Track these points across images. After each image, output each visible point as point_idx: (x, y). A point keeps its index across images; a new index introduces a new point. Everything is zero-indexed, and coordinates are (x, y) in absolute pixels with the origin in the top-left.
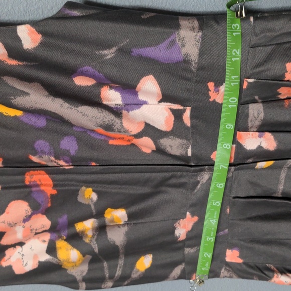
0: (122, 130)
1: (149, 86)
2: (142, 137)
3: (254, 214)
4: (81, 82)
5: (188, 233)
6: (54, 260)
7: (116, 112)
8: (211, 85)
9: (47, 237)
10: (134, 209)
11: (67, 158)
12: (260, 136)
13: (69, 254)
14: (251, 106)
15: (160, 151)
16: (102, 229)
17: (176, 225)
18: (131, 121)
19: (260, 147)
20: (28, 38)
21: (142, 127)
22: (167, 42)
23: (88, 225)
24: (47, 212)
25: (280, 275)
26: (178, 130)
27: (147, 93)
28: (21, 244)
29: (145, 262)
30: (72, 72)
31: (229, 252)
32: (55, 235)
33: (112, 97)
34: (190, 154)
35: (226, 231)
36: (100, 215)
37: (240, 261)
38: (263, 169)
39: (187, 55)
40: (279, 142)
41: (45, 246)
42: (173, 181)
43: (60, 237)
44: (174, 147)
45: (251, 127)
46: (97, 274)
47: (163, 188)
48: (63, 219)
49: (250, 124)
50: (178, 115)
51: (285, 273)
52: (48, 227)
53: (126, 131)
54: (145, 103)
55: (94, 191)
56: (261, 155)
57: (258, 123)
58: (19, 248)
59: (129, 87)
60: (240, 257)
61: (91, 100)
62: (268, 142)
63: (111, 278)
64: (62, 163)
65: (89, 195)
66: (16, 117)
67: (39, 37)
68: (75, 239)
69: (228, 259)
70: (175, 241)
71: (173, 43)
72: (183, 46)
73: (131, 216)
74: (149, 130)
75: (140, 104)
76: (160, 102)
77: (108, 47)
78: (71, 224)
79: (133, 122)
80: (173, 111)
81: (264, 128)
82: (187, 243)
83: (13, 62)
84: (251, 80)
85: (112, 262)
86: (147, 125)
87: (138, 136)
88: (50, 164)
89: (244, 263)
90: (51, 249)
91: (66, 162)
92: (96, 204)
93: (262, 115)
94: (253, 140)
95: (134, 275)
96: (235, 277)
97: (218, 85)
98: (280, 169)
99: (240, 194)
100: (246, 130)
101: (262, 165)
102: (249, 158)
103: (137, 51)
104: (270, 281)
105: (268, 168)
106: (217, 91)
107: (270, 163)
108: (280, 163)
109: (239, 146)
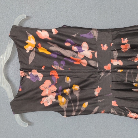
0: (78, 57)
1: (85, 45)
2: (83, 59)
3: (120, 88)
4: (67, 44)
5: (99, 93)
6: (57, 101)
7: (76, 52)
8: (102, 45)
9: (55, 94)
10: (81, 85)
11: (62, 67)
12: (118, 61)
13: (62, 100)
14: (114, 52)
15: (89, 65)
16: (72, 92)
17: (95, 90)
18: (80, 55)
19: (118, 65)
20: (54, 32)
21: (83, 57)
22: (89, 33)
23: (67, 91)
24: (56, 85)
25: (131, 113)
26: (93, 59)
27: (85, 47)
28: (47, 96)
29: (85, 105)
30: (65, 41)
31: (113, 102)
32: (57, 94)
33: (75, 48)
34: (97, 66)
35: (111, 94)
36: (71, 87)
37: (117, 105)
39: (95, 36)
40: (124, 63)
41: (54, 97)
42: (93, 76)
43: (59, 95)
44: (93, 63)
45: (115, 58)
46: (70, 109)
47: (90, 79)
48: (60, 88)
49: (114, 57)
51: (133, 113)
52: (56, 90)
53: (79, 58)
54: (84, 51)
55: (70, 78)
57: (116, 57)
58: (46, 98)
59: (79, 46)
60: (117, 104)
61: (70, 49)
62: (120, 63)
63: (75, 110)
64: (61, 69)
65: (68, 80)
66: (49, 55)
67: (57, 32)
68: (64, 95)
69: (113, 105)
70: (95, 97)
71: (91, 33)
72: (93, 34)
73: (80, 88)
74: (85, 58)
75: (82, 51)
76: (88, 50)
77: (74, 34)
78: (62, 90)
80: (92, 53)
81: (119, 58)
82: (99, 98)
83: (50, 39)
84: (113, 43)
85: (75, 104)
86: (85, 56)
87: (82, 59)
88: (58, 69)
90: (56, 98)
91: (62, 68)
92: (70, 83)
93: (117, 54)
94: (116, 63)
95: (82, 109)
96: (116, 113)
97: (104, 45)
98: (126, 73)
99: (114, 80)
100: (113, 59)
101: (120, 71)
102: (115, 68)
103: (81, 35)
104: (128, 114)
105: (122, 72)
106: (104, 47)
107: (122, 70)
108: (125, 70)
109: (112, 64)
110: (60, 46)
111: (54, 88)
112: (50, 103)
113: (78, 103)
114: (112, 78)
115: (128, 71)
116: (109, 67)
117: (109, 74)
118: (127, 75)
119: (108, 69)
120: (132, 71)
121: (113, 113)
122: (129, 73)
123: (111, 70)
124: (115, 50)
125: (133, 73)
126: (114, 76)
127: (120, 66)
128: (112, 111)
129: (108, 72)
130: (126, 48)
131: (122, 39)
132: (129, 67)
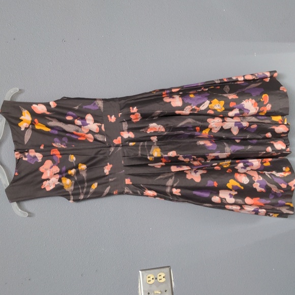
1: (89, 118)
3: (133, 164)
4: (69, 118)
5: (109, 171)
6: (61, 184)
7: (80, 126)
8: (109, 116)
9: (58, 176)
10: (89, 164)
11: (64, 144)
12: (128, 133)
13: (67, 182)
14: (123, 123)
15: (95, 140)
16: (78, 173)
17: (104, 168)
18: (85, 129)
19: (129, 137)
20: (53, 105)
21: (88, 131)
22: (93, 104)
23: (73, 172)
24: (58, 165)
25: (148, 191)
26: (100, 132)
27: (89, 120)
28: (48, 179)
29: (95, 186)
30: (66, 115)
31: (126, 180)
32: (61, 176)
33: (78, 122)
34: (106, 140)
35: (124, 171)
36: (76, 167)
37: (131, 183)
38: (132, 146)
39: (100, 107)
40: (135, 135)
41: (58, 180)
42: (101, 152)
43: (63, 177)
44: (100, 138)
45: (125, 130)
46: (77, 192)
47: (98, 156)
48: (64, 169)
50: (100, 127)
52: (58, 172)
53: (83, 132)
54: (89, 124)
55: (74, 156)
56: (130, 140)
57: (126, 128)
58: (48, 181)
59: (83, 119)
60: (131, 181)
61: (72, 123)
62: (131, 135)
63: (82, 192)
64: (63, 146)
65: (72, 158)
66: (48, 131)
67: (56, 105)
68: (69, 177)
69: (126, 183)
70: (105, 176)
71: (95, 104)
72: (98, 105)
73: (88, 167)
74: (90, 132)
75: (87, 124)
76: (94, 123)
77: (76, 106)
78: (67, 171)
79: (85, 130)
80: (98, 126)
81: (129, 130)
82: (110, 176)
83: (48, 113)
84: (121, 114)
85: (82, 186)
86: (90, 130)
87: (87, 133)
88: (59, 147)
89: (132, 184)
90: (60, 180)
91: (64, 146)
92: (75, 162)
93: (127, 126)
94: (126, 135)
95: (91, 191)
96: (131, 192)
97: (111, 116)
98: (138, 146)
99: (126, 155)
100: (123, 131)
101: (131, 144)
102: (126, 142)
103: (84, 107)
104: (144, 193)
105: (134, 146)
106: (111, 118)
107: (134, 143)
108: (138, 143)
109: (122, 137)
110: (60, 120)
111: (56, 169)
112: (52, 187)
113: (86, 184)
114: (124, 153)
115: (141, 143)
116: (119, 141)
117: (120, 148)
118: (140, 148)
119: (118, 143)
120: (146, 143)
121: (128, 193)
122: (143, 146)
123: (122, 144)
124: (124, 121)
125: (147, 146)
126: (125, 151)
127: (131, 138)
128: (126, 190)
129: (118, 146)
130: (137, 119)
131: (131, 108)
132: (141, 139)
